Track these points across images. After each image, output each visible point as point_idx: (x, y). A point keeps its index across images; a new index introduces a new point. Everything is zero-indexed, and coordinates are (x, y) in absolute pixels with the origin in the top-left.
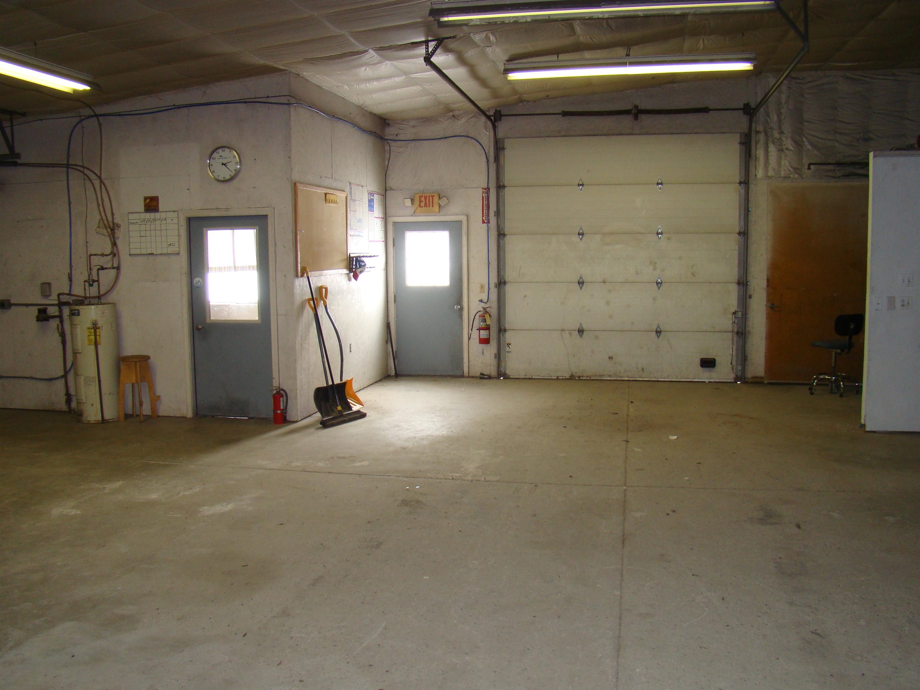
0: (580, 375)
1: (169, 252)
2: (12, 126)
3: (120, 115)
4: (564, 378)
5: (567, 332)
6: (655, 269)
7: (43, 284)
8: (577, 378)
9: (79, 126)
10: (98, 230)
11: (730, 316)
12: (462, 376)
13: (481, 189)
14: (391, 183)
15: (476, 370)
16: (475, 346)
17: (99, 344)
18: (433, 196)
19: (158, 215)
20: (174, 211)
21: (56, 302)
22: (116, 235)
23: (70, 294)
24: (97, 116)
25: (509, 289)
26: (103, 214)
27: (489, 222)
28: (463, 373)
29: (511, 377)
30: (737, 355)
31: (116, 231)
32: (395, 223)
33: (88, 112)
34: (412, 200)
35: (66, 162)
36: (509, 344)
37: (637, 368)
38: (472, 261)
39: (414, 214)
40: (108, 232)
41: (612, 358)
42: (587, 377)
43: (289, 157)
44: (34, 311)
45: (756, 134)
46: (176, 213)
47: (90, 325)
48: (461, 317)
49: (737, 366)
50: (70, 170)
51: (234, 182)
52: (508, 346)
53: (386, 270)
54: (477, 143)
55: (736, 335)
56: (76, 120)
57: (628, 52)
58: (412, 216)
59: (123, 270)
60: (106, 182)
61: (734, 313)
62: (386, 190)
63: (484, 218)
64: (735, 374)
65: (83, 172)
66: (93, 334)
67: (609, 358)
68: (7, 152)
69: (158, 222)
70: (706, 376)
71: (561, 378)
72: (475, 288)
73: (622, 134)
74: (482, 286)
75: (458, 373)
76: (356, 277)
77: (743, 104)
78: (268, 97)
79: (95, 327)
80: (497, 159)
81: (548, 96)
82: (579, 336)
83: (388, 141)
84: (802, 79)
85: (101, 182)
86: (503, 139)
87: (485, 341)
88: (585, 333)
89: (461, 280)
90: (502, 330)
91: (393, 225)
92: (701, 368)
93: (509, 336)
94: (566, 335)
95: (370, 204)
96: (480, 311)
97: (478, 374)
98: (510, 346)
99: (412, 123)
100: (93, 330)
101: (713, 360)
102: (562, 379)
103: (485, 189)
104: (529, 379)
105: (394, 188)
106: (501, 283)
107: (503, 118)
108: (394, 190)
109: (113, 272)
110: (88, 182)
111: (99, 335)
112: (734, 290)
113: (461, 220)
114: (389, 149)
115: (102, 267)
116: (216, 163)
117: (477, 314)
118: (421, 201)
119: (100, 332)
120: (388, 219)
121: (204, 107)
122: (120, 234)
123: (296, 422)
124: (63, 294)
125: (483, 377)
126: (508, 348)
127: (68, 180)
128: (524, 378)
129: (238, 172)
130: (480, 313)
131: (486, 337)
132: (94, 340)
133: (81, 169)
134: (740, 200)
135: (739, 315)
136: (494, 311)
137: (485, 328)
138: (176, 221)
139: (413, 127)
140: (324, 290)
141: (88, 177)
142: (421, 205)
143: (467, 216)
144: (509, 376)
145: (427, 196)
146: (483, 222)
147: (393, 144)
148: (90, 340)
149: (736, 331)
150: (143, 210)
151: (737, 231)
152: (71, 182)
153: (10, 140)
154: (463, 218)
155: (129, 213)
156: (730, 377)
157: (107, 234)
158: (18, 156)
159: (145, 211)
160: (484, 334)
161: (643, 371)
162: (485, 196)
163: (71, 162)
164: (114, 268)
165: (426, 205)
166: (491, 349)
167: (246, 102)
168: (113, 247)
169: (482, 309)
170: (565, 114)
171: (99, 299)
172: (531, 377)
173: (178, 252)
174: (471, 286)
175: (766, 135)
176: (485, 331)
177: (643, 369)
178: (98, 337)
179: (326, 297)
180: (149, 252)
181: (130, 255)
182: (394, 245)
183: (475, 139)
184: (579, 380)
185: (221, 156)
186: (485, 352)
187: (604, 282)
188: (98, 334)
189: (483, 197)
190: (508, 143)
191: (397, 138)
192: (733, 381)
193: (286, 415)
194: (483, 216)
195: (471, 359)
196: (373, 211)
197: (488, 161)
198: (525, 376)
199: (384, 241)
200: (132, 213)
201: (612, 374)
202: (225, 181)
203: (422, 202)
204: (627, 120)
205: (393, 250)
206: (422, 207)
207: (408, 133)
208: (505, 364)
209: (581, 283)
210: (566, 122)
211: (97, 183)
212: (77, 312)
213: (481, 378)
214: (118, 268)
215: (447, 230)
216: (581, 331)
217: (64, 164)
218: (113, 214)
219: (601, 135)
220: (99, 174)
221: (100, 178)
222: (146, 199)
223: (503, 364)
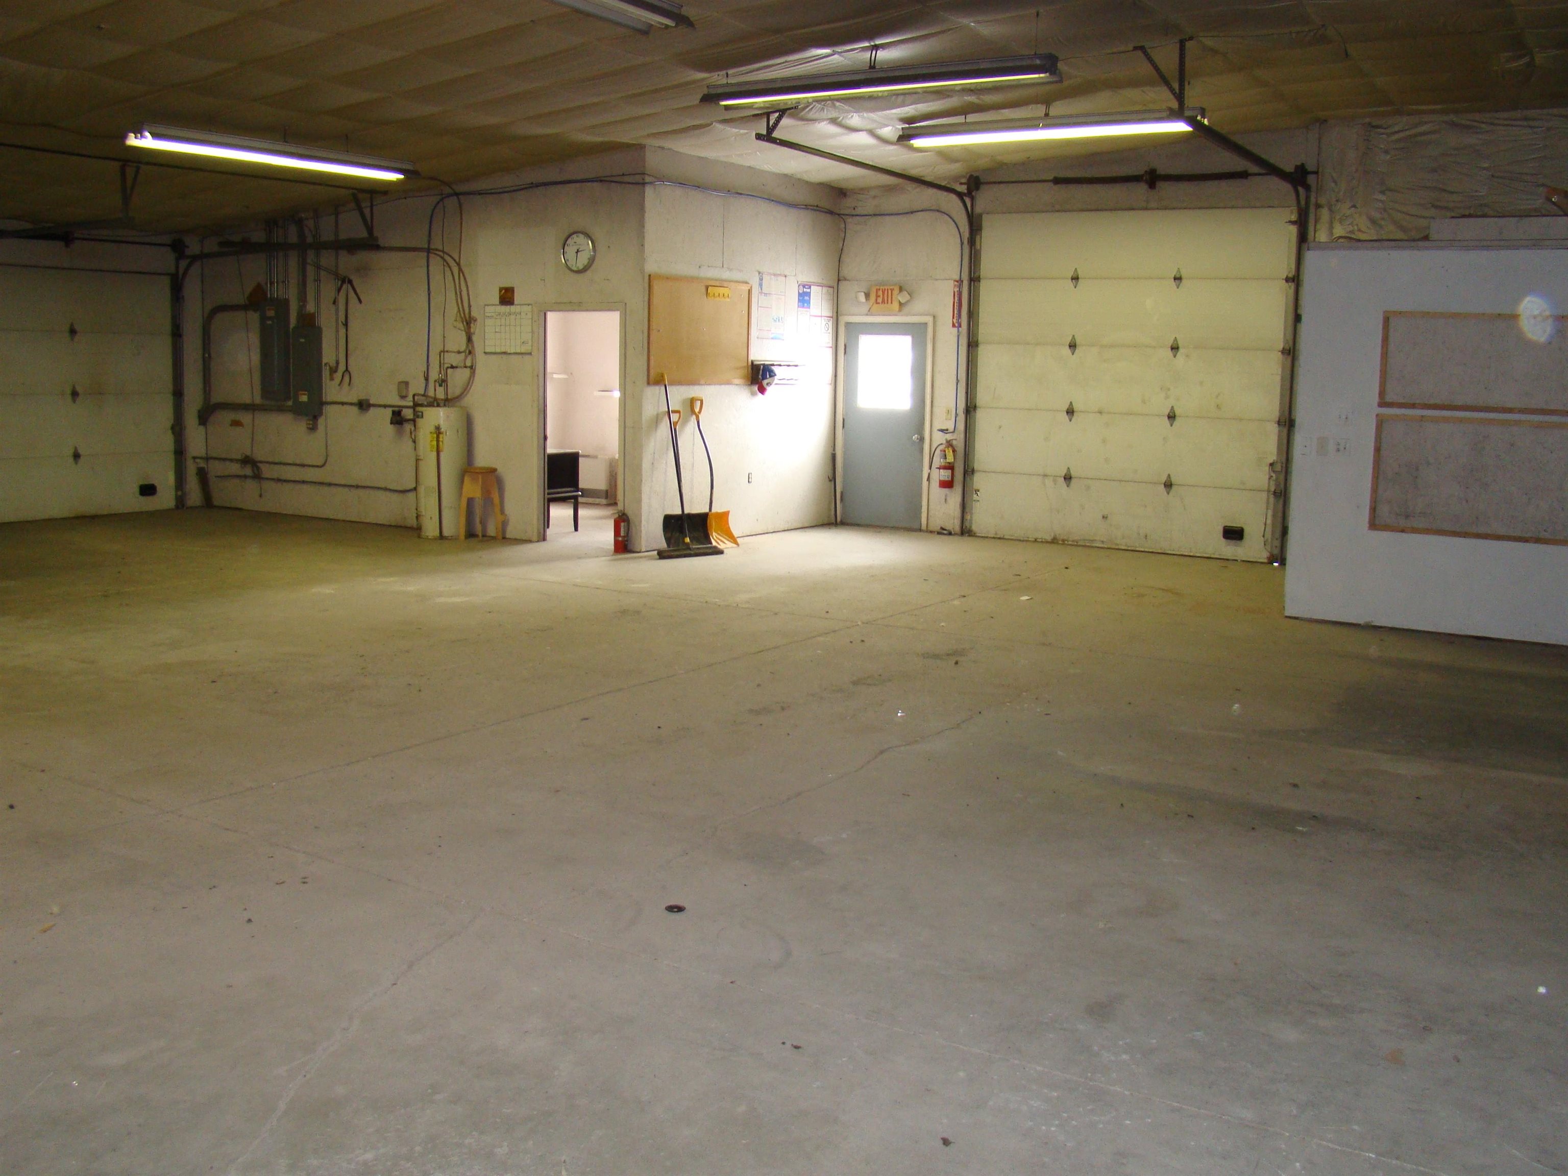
0: (1065, 538)
1: (523, 351)
2: (372, 207)
3: (480, 193)
4: (1043, 540)
5: (1051, 479)
6: (1167, 397)
7: (400, 383)
8: (1060, 542)
9: (441, 204)
10: (455, 323)
11: (1267, 468)
12: (920, 530)
13: (953, 281)
14: (846, 271)
15: (936, 524)
16: (937, 492)
17: (442, 451)
18: (892, 290)
19: (512, 308)
20: (529, 305)
21: (411, 404)
22: (472, 330)
23: (424, 395)
24: (457, 194)
25: (981, 416)
26: (460, 306)
27: (960, 326)
28: (921, 527)
29: (978, 535)
30: (1273, 524)
31: (472, 325)
32: (848, 324)
33: (447, 190)
34: (867, 296)
35: (426, 246)
36: (977, 491)
37: (1139, 534)
38: (937, 376)
39: (869, 313)
40: (464, 327)
41: (1107, 517)
42: (1073, 541)
43: (642, 245)
44: (388, 413)
45: (1316, 209)
46: (530, 306)
47: (432, 429)
48: (921, 450)
49: (1272, 539)
50: (431, 255)
51: (589, 273)
52: (976, 493)
53: (833, 384)
54: (949, 219)
55: (1272, 495)
56: (435, 199)
57: (1047, 111)
58: (867, 315)
59: (478, 371)
60: (464, 269)
61: (1271, 465)
62: (839, 280)
63: (955, 321)
64: (1270, 553)
65: (442, 258)
66: (435, 439)
67: (1103, 517)
68: (364, 234)
69: (513, 317)
70: (1229, 549)
71: (1040, 540)
72: (940, 411)
73: (1133, 209)
74: (948, 411)
75: (916, 526)
76: (762, 390)
77: (1294, 167)
78: (623, 175)
79: (438, 431)
80: (972, 242)
81: (1029, 157)
82: (1065, 485)
83: (843, 217)
84: (1385, 129)
85: (460, 270)
86: (980, 216)
87: (947, 484)
88: (1073, 481)
89: (923, 401)
90: (969, 472)
91: (845, 327)
92: (1224, 540)
93: (978, 481)
94: (1049, 482)
95: (801, 298)
96: (942, 444)
97: (938, 529)
98: (978, 493)
99: (872, 193)
100: (435, 435)
101: (1240, 529)
102: (1042, 542)
103: (957, 281)
104: (1000, 538)
105: (848, 278)
106: (970, 409)
107: (982, 187)
108: (848, 280)
109: (468, 371)
110: (447, 269)
111: (442, 441)
112: (1273, 431)
113: (926, 322)
114: (844, 226)
115: (452, 365)
116: (571, 250)
117: (939, 447)
118: (877, 296)
119: (443, 438)
120: (840, 318)
121: (559, 187)
122: (476, 329)
123: (640, 552)
124: (419, 395)
125: (943, 532)
126: (975, 496)
127: (428, 266)
128: (994, 538)
129: (592, 260)
130: (941, 447)
131: (947, 479)
132: (436, 446)
133: (441, 254)
134: (1286, 304)
135: (1278, 467)
136: (960, 445)
137: (949, 466)
138: (530, 316)
139: (875, 197)
140: (698, 403)
141: (447, 263)
142: (878, 301)
143: (934, 317)
144: (975, 533)
145: (885, 289)
146: (954, 326)
147: (849, 220)
148: (432, 446)
149: (1273, 490)
150: (497, 301)
151: (1281, 347)
152: (431, 268)
153: (369, 223)
154: (929, 320)
155: (485, 305)
156: (1263, 556)
157: (463, 329)
158: (376, 239)
159: (500, 303)
160: (945, 475)
161: (1146, 539)
162: (957, 291)
163: (432, 247)
164: (466, 367)
165: (883, 302)
166: (955, 496)
167: (601, 181)
168: (467, 345)
169: (944, 442)
170: (1057, 181)
171: (447, 402)
172: (1002, 536)
173: (529, 351)
174: (935, 410)
175: (1330, 210)
176: (945, 471)
177: (1146, 536)
178: (441, 443)
179: (700, 412)
180: (503, 350)
181: (485, 352)
182: (845, 353)
183: (947, 215)
184: (1063, 544)
185: (575, 243)
186: (948, 499)
187: (1100, 413)
188: (441, 439)
189: (954, 292)
190: (986, 222)
191: (854, 213)
192: (1266, 561)
193: (627, 544)
194: (953, 318)
195: (931, 507)
196: (809, 308)
197: (962, 244)
198: (996, 534)
199: (832, 347)
200: (488, 305)
201: (1105, 540)
202: (579, 272)
203: (879, 296)
204: (1141, 189)
205: (844, 360)
206: (879, 303)
207: (868, 206)
208: (971, 517)
209: (1070, 412)
210: (1062, 192)
211: (456, 270)
212: (420, 414)
213: (939, 533)
214: (472, 368)
215: (908, 335)
216: (1068, 478)
217: (425, 248)
218: (470, 306)
219: (1106, 210)
220: (458, 261)
221: (458, 264)
222: (501, 289)
223: (968, 517)
